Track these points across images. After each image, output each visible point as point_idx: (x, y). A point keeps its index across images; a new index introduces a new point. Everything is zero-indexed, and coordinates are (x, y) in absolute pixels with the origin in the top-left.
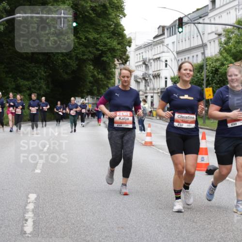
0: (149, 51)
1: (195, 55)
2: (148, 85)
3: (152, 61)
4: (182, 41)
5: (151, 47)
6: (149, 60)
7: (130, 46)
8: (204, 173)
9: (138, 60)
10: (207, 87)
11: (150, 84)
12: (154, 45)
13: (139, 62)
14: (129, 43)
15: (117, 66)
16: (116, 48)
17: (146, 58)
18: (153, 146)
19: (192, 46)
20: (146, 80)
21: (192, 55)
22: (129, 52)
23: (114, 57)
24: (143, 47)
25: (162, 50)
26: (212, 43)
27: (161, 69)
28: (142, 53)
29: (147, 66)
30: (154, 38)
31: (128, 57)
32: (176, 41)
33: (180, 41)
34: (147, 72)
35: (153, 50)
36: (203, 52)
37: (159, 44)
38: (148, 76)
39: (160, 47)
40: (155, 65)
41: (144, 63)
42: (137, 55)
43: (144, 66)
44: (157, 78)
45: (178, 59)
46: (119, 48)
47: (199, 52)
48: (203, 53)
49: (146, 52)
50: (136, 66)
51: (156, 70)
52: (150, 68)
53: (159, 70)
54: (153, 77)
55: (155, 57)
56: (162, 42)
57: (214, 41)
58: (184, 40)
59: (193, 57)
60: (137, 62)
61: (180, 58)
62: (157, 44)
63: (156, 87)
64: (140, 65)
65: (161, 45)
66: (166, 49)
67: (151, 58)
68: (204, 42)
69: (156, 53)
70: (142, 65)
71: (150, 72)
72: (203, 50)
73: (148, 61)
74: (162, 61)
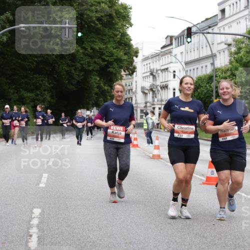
0: (156, 62)
1: (204, 65)
2: (156, 97)
3: (159, 72)
4: (191, 51)
5: (159, 58)
6: (157, 71)
7: (137, 57)
8: (214, 186)
9: (146, 71)
10: (216, 99)
11: (157, 96)
12: (162, 56)
13: (147, 72)
14: (136, 53)
15: (123, 77)
16: (123, 58)
17: (154, 69)
18: (161, 159)
19: (201, 56)
20: (153, 92)
21: (201, 65)
22: (136, 62)
23: (121, 67)
24: (150, 57)
25: (170, 61)
26: (222, 53)
27: (169, 79)
28: (149, 63)
29: (154, 77)
30: (162, 48)
31: (135, 68)
32: (184, 51)
33: (189, 51)
34: (154, 83)
35: (161, 61)
36: (212, 62)
37: (167, 54)
38: (155, 87)
39: (168, 57)
40: (162, 76)
41: (152, 74)
42: (144, 65)
43: (151, 77)
44: (165, 89)
45: (186, 69)
46: (125, 58)
47: (208, 63)
48: (213, 64)
49: (153, 63)
50: (143, 77)
51: (164, 81)
52: (157, 79)
53: (167, 81)
54: (161, 88)
55: (163, 68)
56: (171, 52)
57: (224, 51)
58: (192, 50)
59: (202, 67)
60: (144, 73)
61: (188, 69)
62: (165, 54)
63: (163, 98)
64: (147, 76)
65: (169, 55)
66: (174, 60)
67: (159, 68)
68: (213, 52)
69: (164, 64)
70: (149, 76)
71: (158, 83)
72: (212, 60)
73: (155, 71)
74: (170, 72)
